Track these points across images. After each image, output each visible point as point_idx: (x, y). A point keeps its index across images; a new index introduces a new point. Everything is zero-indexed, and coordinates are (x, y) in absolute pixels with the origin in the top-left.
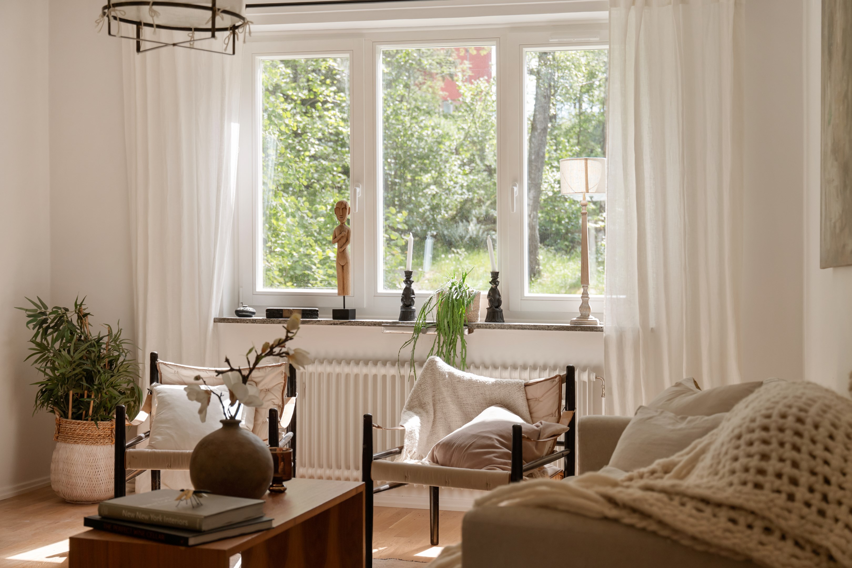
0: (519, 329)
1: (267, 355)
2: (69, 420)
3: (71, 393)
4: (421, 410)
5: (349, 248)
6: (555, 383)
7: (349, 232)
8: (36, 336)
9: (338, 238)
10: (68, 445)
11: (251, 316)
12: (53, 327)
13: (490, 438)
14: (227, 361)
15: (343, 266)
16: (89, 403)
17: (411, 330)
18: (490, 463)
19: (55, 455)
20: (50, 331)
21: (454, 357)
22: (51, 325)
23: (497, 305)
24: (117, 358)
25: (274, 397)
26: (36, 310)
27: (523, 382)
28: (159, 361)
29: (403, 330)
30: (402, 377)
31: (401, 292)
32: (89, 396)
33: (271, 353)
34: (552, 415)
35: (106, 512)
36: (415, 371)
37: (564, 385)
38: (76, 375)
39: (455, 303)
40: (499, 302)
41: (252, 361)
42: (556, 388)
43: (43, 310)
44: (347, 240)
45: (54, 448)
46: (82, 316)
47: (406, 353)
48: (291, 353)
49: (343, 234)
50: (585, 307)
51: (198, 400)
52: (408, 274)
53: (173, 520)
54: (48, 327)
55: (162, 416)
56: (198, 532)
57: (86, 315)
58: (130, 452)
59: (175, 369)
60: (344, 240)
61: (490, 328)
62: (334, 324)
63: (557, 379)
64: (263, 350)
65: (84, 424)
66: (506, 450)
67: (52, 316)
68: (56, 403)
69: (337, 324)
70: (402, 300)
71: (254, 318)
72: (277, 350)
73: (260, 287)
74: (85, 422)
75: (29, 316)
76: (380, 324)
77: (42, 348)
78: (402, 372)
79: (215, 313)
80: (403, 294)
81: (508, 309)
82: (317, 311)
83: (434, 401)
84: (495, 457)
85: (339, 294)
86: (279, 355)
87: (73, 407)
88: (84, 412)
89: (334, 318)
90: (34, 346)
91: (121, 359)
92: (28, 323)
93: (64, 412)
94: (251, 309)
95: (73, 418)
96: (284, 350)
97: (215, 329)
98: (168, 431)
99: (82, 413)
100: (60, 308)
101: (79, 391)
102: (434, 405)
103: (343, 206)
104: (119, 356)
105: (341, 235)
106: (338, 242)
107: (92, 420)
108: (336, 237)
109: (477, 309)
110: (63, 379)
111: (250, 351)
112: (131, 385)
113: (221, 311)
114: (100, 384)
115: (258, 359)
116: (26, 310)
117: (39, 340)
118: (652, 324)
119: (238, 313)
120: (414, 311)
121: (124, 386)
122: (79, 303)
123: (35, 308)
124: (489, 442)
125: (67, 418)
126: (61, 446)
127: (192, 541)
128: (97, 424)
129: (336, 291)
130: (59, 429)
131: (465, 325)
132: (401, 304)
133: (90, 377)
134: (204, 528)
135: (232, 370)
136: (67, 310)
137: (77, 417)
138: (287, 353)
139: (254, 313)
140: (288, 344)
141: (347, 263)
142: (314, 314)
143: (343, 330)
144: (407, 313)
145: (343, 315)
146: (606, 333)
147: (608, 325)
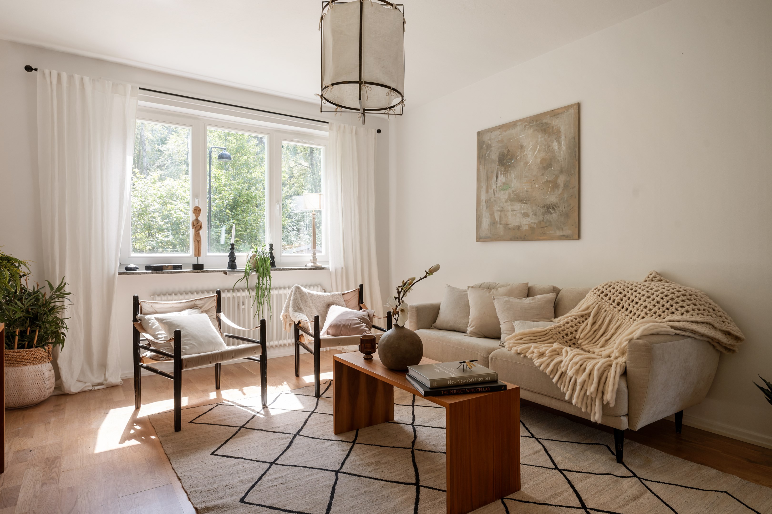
0: (293, 270)
2: (16, 350)
3: (17, 331)
5: (201, 232)
7: (201, 223)
9: (196, 226)
10: (17, 368)
11: (135, 270)
15: (198, 241)
29: (239, 273)
34: (356, 307)
36: (250, 293)
44: (201, 227)
49: (199, 224)
50: (315, 259)
52: (232, 245)
60: (199, 227)
63: (357, 291)
69: (200, 272)
70: (228, 260)
71: (138, 271)
74: (32, 349)
76: (224, 271)
80: (229, 255)
81: (276, 261)
82: (181, 266)
85: (195, 256)
87: (19, 341)
88: (27, 343)
89: (193, 269)
94: (133, 266)
95: (18, 348)
97: (122, 278)
99: (25, 344)
101: (22, 329)
103: (199, 209)
105: (198, 225)
106: (195, 228)
107: (36, 347)
108: (194, 226)
110: (11, 322)
119: (127, 269)
120: (237, 264)
124: (357, 322)
125: (13, 348)
132: (236, 261)
137: (21, 347)
139: (138, 268)
141: (201, 239)
142: (180, 267)
143: (199, 275)
144: (232, 264)
145: (198, 267)
146: (330, 271)
147: (331, 266)
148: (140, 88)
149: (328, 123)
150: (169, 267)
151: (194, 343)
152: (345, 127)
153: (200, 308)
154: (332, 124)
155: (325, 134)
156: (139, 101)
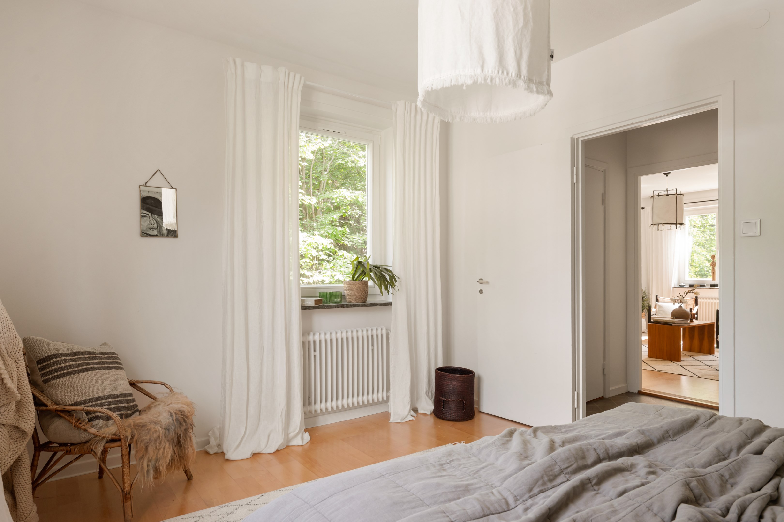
1: (689, 293)
5: (715, 268)
7: (715, 263)
9: (712, 265)
14: (680, 294)
24: (644, 297)
28: (658, 297)
33: (690, 292)
41: (686, 294)
44: (715, 265)
48: (695, 292)
49: (714, 264)
51: (673, 301)
55: (660, 309)
56: (674, 323)
59: (662, 299)
60: (714, 265)
62: (711, 289)
64: (688, 292)
71: (685, 287)
72: (691, 292)
73: (687, 279)
79: (673, 286)
85: (712, 280)
86: (692, 293)
89: (711, 287)
91: (645, 297)
96: (693, 292)
97: (673, 290)
104: (645, 296)
111: (685, 292)
113: (675, 285)
115: (687, 293)
119: (680, 286)
127: (673, 325)
134: (676, 323)
135: (681, 296)
138: (694, 293)
140: (694, 290)
141: (715, 272)
142: (704, 286)
143: (714, 290)
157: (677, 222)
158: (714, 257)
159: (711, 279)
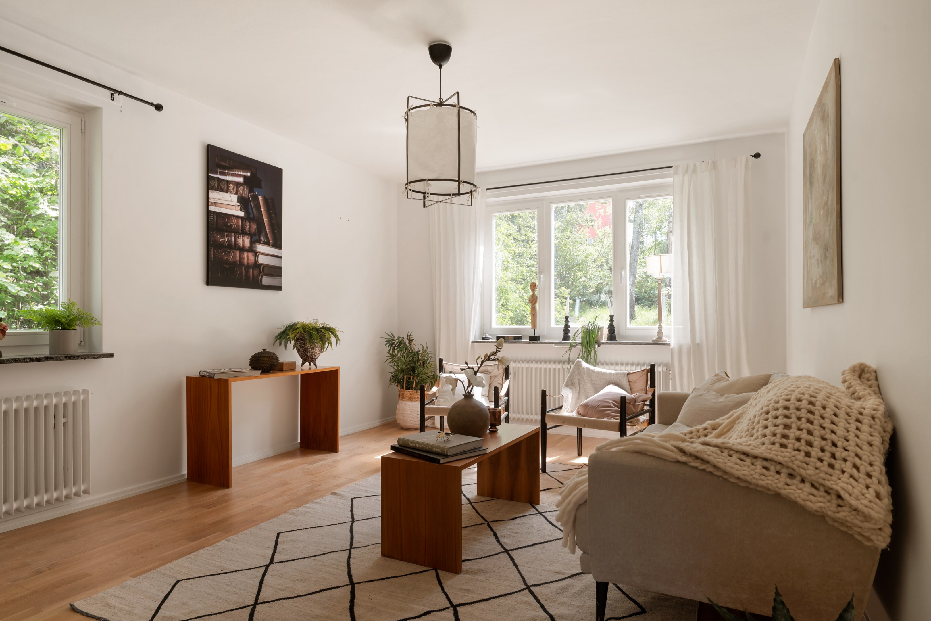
0: (624, 344)
1: (487, 360)
2: (404, 390)
3: (405, 377)
4: (572, 387)
5: (537, 306)
6: (644, 373)
7: (537, 297)
8: (389, 351)
9: (531, 300)
10: (404, 402)
11: (489, 340)
12: (397, 346)
13: (608, 402)
14: (466, 363)
15: (534, 314)
16: (413, 382)
17: (568, 346)
18: (609, 415)
19: (398, 407)
20: (396, 348)
21: (590, 359)
22: (397, 345)
23: (612, 332)
24: (426, 361)
25: (498, 380)
26: (390, 339)
27: (627, 372)
28: (444, 362)
29: (564, 346)
30: (564, 369)
31: (563, 326)
32: (413, 379)
33: (489, 359)
34: (643, 390)
35: (401, 443)
36: (570, 367)
37: (649, 374)
38: (408, 368)
39: (591, 332)
40: (614, 331)
41: (480, 363)
42: (645, 375)
43: (393, 338)
44: (536, 301)
45: (398, 403)
46: (411, 341)
47: (566, 357)
48: (500, 359)
49: (534, 298)
50: (660, 333)
51: (451, 384)
52: (567, 318)
53: (433, 449)
54: (395, 346)
55: (443, 389)
56: (445, 456)
57: (412, 340)
58: (427, 407)
59: (451, 366)
60: (534, 301)
61: (609, 344)
62: (530, 343)
63: (645, 371)
64: (485, 358)
65: (411, 392)
66: (617, 409)
67: (397, 341)
68: (399, 382)
70: (564, 331)
71: (491, 340)
72: (492, 357)
73: (494, 326)
75: (386, 341)
76: (552, 343)
77: (393, 356)
78: (564, 367)
79: (472, 339)
80: (564, 328)
81: (619, 334)
82: (521, 337)
83: (579, 382)
84: (611, 412)
85: (532, 328)
86: (494, 360)
87: (406, 384)
88: (410, 387)
89: (530, 340)
90: (389, 355)
91: (428, 361)
92: (386, 344)
93: (402, 386)
94: (489, 336)
95: (406, 389)
96: (496, 357)
97: (472, 346)
98: (446, 397)
100: (400, 337)
101: (409, 376)
102: (579, 384)
104: (427, 359)
106: (531, 302)
107: (415, 390)
109: (602, 334)
110: (401, 371)
111: (478, 358)
112: (433, 373)
113: (475, 338)
114: (418, 373)
115: (483, 362)
116: (385, 338)
117: (391, 352)
118: (698, 341)
119: (483, 338)
120: (569, 336)
121: (430, 374)
122: (409, 335)
123: (389, 337)
124: (608, 404)
125: (403, 389)
126: (401, 402)
127: (442, 461)
128: (417, 392)
129: (530, 327)
130: (400, 394)
131: (596, 343)
132: (563, 333)
133: (413, 369)
134: (449, 454)
135: (469, 368)
136: (403, 338)
137: (408, 388)
138: (498, 359)
139: (491, 338)
140: (498, 354)
141: (536, 313)
142: (519, 338)
143: (534, 346)
144: (566, 337)
145: (534, 339)
146: (672, 346)
147: (673, 342)
148: (488, 189)
149: (672, 167)
150: (510, 338)
151: (448, 399)
152: (695, 166)
153: (490, 373)
154: (677, 167)
155: (670, 180)
156: (487, 199)
157: (461, 179)
158: (535, 285)
159: (529, 326)
